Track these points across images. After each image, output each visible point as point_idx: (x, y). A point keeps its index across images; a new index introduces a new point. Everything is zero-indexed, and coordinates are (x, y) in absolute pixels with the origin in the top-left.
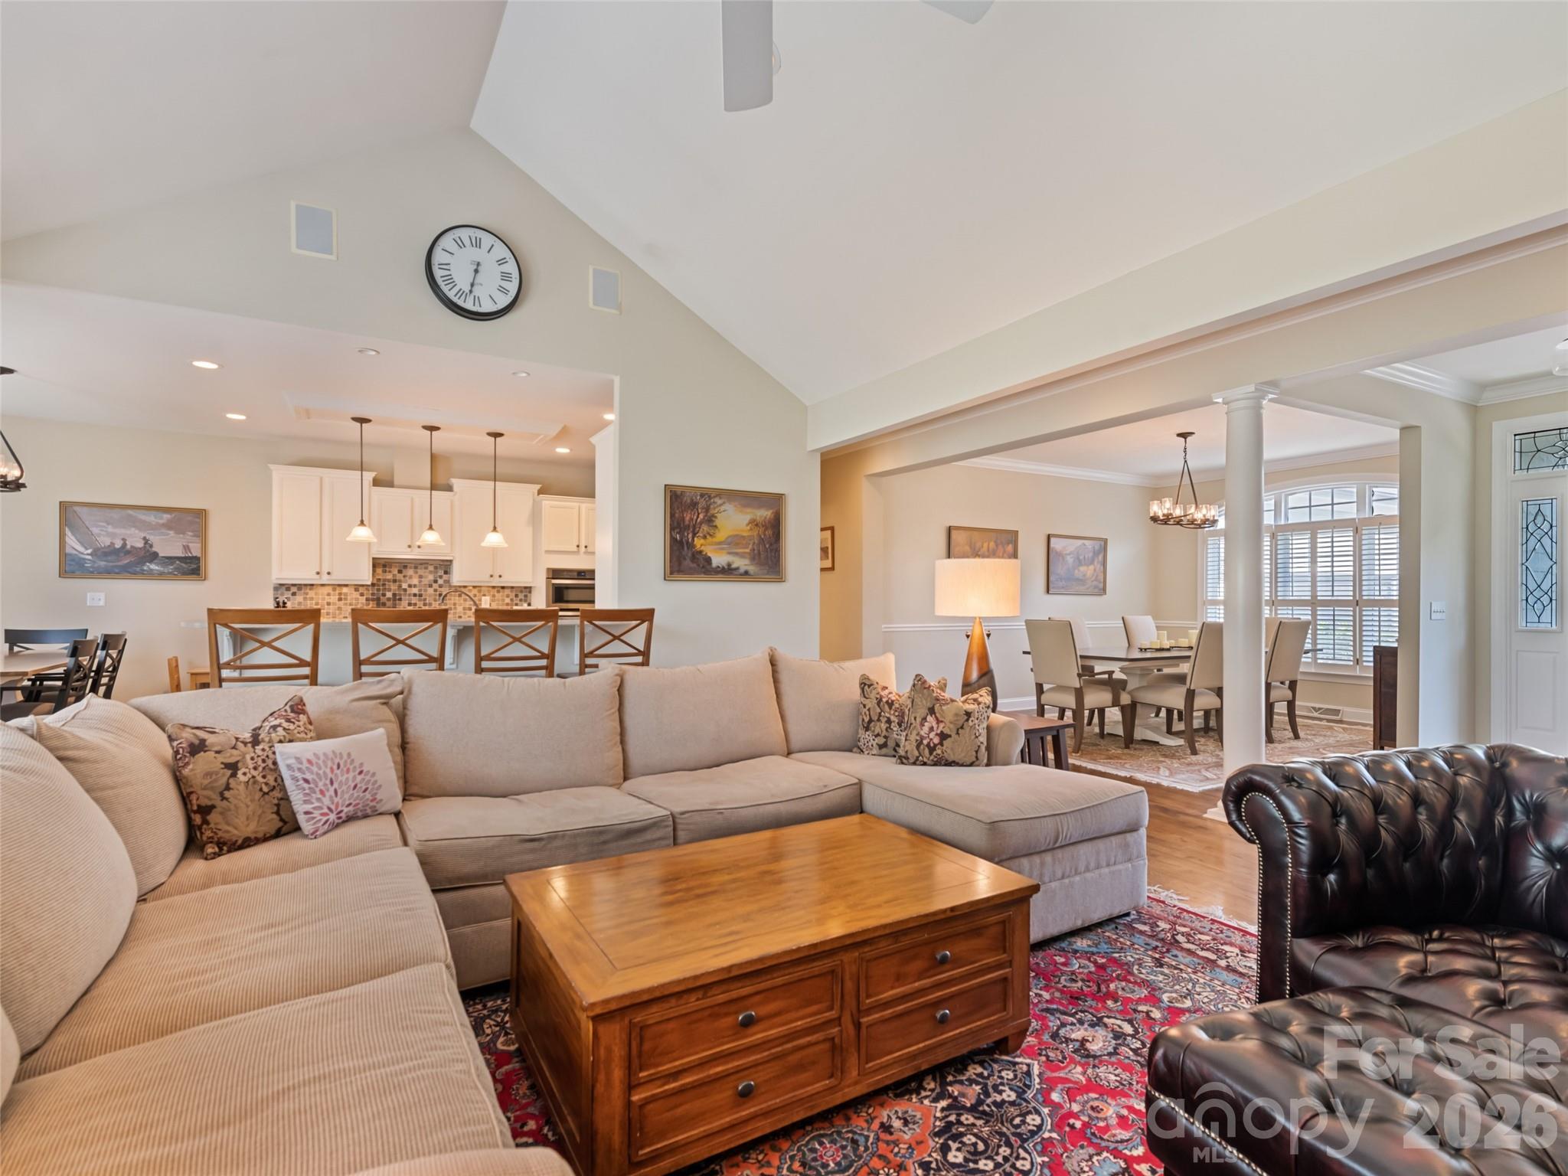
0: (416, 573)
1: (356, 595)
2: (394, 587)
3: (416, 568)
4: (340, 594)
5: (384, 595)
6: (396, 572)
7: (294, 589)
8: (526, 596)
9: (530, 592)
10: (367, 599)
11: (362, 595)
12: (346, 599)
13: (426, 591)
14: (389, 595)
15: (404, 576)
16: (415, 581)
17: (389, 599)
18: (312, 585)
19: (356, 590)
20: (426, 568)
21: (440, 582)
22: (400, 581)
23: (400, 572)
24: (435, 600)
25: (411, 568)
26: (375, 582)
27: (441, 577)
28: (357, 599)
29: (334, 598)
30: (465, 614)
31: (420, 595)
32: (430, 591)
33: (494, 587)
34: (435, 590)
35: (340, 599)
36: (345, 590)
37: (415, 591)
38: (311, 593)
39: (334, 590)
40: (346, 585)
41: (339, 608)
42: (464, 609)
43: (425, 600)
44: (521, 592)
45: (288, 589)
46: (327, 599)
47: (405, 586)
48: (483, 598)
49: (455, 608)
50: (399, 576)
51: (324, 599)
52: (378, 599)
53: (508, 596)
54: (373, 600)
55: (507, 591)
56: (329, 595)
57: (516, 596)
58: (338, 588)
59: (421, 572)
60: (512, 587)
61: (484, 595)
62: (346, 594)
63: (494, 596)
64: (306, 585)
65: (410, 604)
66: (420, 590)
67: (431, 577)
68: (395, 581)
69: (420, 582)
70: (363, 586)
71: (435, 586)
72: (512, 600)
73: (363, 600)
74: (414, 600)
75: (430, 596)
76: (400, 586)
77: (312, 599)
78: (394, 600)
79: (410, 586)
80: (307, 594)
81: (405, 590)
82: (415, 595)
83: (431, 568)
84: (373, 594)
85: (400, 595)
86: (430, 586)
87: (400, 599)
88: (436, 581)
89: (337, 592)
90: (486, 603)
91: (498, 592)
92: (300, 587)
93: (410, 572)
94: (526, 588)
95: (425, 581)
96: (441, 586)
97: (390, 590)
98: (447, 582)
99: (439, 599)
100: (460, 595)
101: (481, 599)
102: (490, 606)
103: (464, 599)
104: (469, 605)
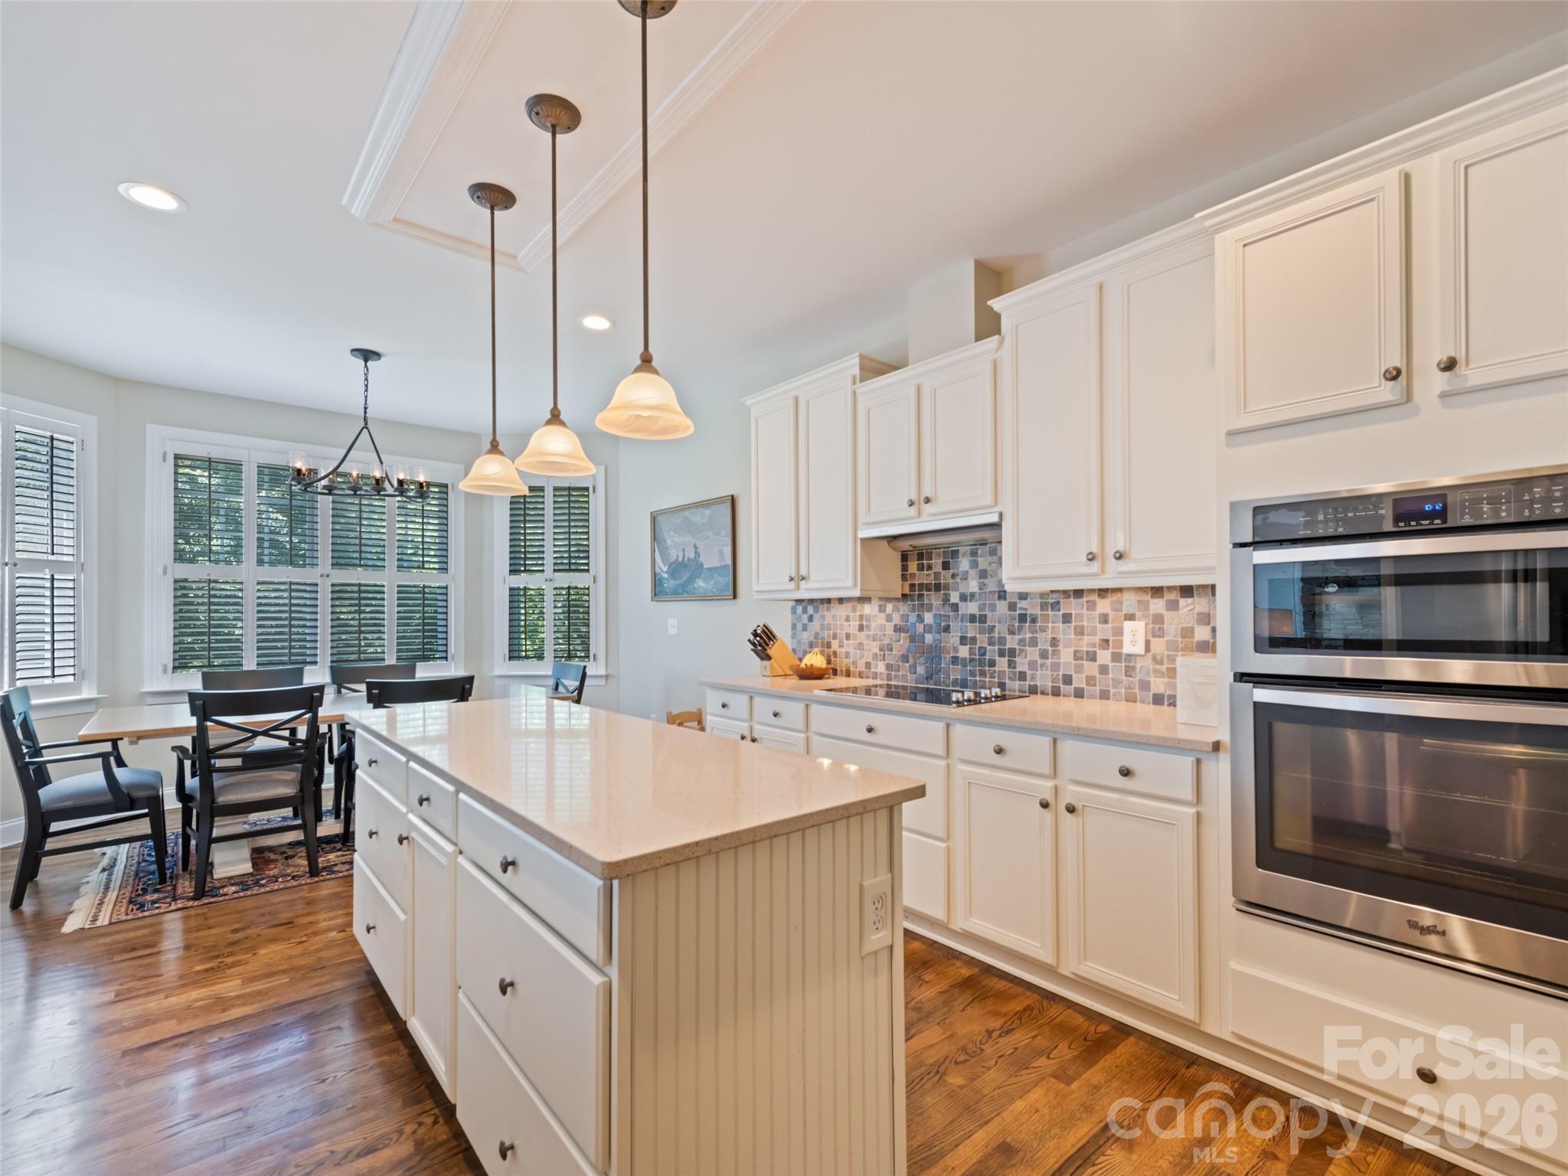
0: (975, 565)
1: (883, 619)
2: (937, 600)
3: (977, 553)
4: (861, 617)
5: (920, 619)
6: (938, 568)
10: (897, 628)
11: (889, 619)
12: (868, 627)
13: (993, 607)
14: (928, 618)
15: (954, 576)
16: (973, 586)
17: (928, 629)
18: (829, 601)
19: (882, 609)
22: (947, 587)
23: (946, 566)
24: (1012, 633)
25: (964, 555)
26: (907, 591)
28: (881, 628)
29: (854, 626)
31: (983, 619)
32: (1002, 607)
33: (1157, 591)
34: (1012, 606)
35: (861, 628)
36: (867, 610)
37: (972, 608)
38: (829, 617)
39: (854, 609)
40: (869, 601)
41: (861, 646)
42: (1077, 656)
43: (992, 629)
45: (805, 610)
46: (847, 627)
47: (954, 598)
48: (1128, 625)
49: (1056, 653)
50: (948, 577)
51: (843, 627)
52: (911, 628)
53: (1203, 621)
54: (902, 629)
55: (1201, 604)
56: (847, 619)
58: (858, 606)
59: (985, 563)
61: (1130, 617)
62: (868, 618)
63: (1158, 619)
65: (963, 640)
66: (983, 608)
68: (938, 587)
69: (982, 586)
73: (890, 631)
74: (969, 630)
75: (999, 619)
76: (946, 599)
77: (829, 627)
78: (938, 630)
79: (964, 597)
80: (824, 618)
82: (973, 619)
84: (902, 617)
87: (946, 629)
89: (858, 613)
90: (1134, 643)
91: (1173, 606)
93: (962, 564)
95: (992, 584)
99: (1020, 628)
100: (1067, 618)
101: (1122, 628)
102: (1148, 649)
103: (1075, 627)
104: (1087, 645)
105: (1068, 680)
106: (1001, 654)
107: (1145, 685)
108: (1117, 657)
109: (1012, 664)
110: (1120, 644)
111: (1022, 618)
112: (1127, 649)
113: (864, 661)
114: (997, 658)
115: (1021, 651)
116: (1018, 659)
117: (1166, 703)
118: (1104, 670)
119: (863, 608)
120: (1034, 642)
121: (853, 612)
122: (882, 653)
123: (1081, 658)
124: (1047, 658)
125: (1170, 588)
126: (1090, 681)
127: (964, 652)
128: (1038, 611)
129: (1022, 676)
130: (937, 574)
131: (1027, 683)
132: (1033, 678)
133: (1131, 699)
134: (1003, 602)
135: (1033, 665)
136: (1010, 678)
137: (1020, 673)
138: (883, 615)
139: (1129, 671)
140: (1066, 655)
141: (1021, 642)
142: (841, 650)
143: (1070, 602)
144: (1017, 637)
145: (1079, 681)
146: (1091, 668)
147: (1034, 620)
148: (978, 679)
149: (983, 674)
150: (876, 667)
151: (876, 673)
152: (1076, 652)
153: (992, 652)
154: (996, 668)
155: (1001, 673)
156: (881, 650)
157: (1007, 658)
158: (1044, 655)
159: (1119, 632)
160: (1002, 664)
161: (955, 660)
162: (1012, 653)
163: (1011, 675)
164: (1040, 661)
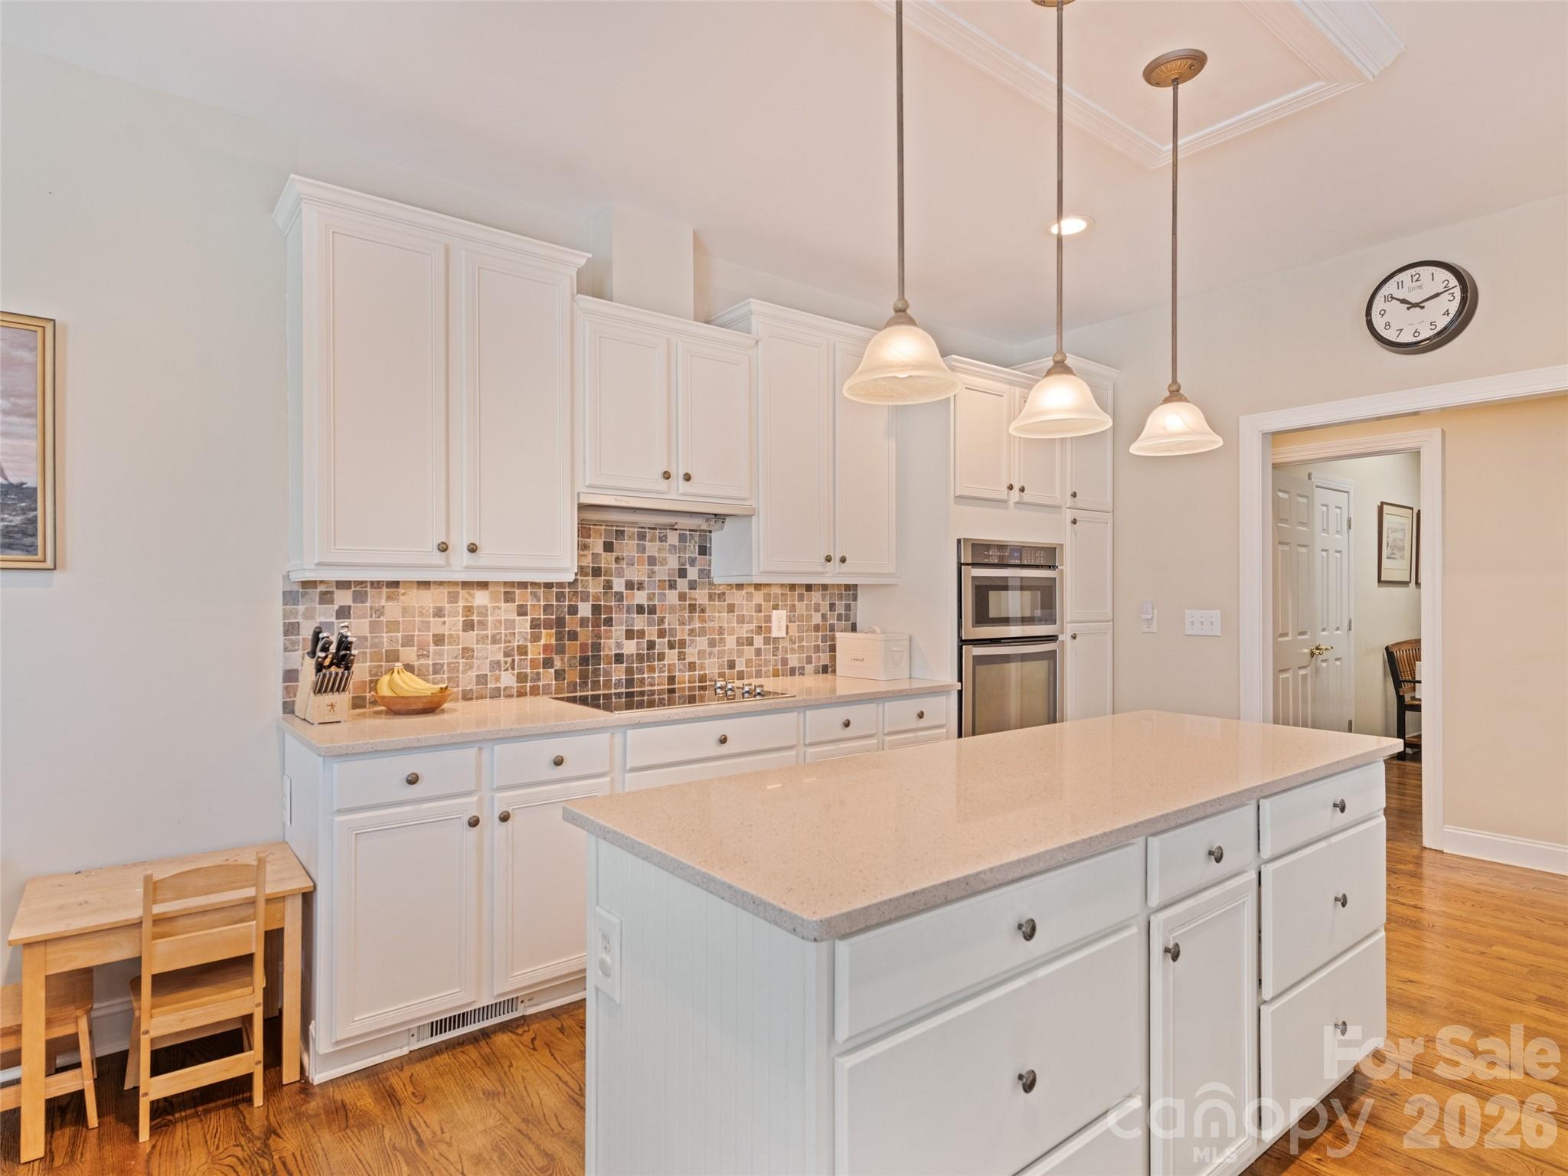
0: (643, 550)
1: (508, 611)
2: (594, 587)
3: (642, 536)
4: (469, 610)
5: (573, 610)
6: (599, 548)
7: (344, 598)
8: (848, 607)
9: (855, 598)
10: (535, 624)
11: (522, 611)
12: (483, 624)
14: (585, 610)
15: (618, 560)
16: (640, 572)
17: (584, 622)
18: (395, 584)
19: (509, 598)
20: (663, 539)
21: (693, 573)
22: (608, 572)
23: (608, 547)
25: (630, 538)
27: (693, 561)
28: (510, 624)
29: (452, 624)
30: (740, 654)
31: (652, 610)
32: (672, 597)
33: (793, 587)
34: (682, 597)
35: (468, 626)
36: (481, 598)
37: (640, 598)
38: (393, 610)
39: (453, 598)
40: (484, 585)
41: (467, 652)
42: (739, 642)
43: (661, 620)
44: (840, 598)
45: (326, 598)
46: (436, 626)
47: (619, 585)
49: (722, 641)
50: (606, 560)
51: (426, 626)
52: (560, 622)
53: (817, 609)
54: (548, 625)
55: (816, 596)
56: (439, 613)
57: (832, 606)
58: (463, 593)
59: (652, 548)
60: (825, 587)
61: (776, 607)
62: (483, 611)
63: (793, 608)
64: (376, 585)
65: (630, 634)
66: (650, 597)
67: (673, 563)
69: (651, 574)
70: (523, 585)
71: (682, 584)
72: (824, 616)
73: (523, 625)
74: (639, 622)
75: (672, 609)
76: (608, 586)
77: (393, 626)
78: (596, 624)
79: (630, 585)
80: (380, 612)
81: (619, 597)
82: (640, 609)
83: (673, 538)
84: (547, 608)
85: (609, 609)
86: (672, 585)
87: (609, 622)
88: (682, 573)
89: (461, 603)
91: (801, 598)
92: (360, 589)
93: (628, 547)
94: (848, 587)
95: (662, 573)
96: (693, 586)
97: (585, 597)
98: (705, 573)
99: (691, 619)
100: (731, 608)
101: (770, 616)
102: (787, 633)
103: (738, 616)
104: (747, 632)
105: (732, 665)
106: (671, 646)
107: (785, 662)
108: (767, 641)
109: (682, 656)
110: (769, 630)
111: (692, 608)
112: (775, 634)
113: (473, 673)
114: (667, 651)
115: (692, 641)
116: (687, 650)
117: (797, 674)
118: (758, 652)
119: (473, 596)
120: (703, 632)
121: (450, 602)
122: (509, 659)
123: (743, 644)
124: (715, 646)
125: (800, 585)
126: (748, 662)
127: (630, 648)
128: (705, 601)
129: (692, 666)
130: (595, 556)
131: (697, 673)
132: (702, 667)
133: (776, 674)
134: (673, 591)
135: (701, 653)
136: (680, 670)
137: (690, 663)
138: (513, 606)
139: (776, 649)
140: (731, 642)
141: (692, 632)
142: (423, 661)
143: (733, 593)
144: (688, 627)
145: (740, 666)
146: (749, 652)
147: (703, 611)
148: (646, 676)
149: (652, 669)
150: (498, 679)
151: (499, 689)
152: (738, 639)
153: (661, 644)
154: (666, 662)
155: (671, 667)
156: (506, 655)
157: (677, 650)
158: (712, 644)
159: (768, 619)
160: (672, 656)
161: (619, 658)
162: (682, 644)
163: (681, 667)
164: (708, 650)
